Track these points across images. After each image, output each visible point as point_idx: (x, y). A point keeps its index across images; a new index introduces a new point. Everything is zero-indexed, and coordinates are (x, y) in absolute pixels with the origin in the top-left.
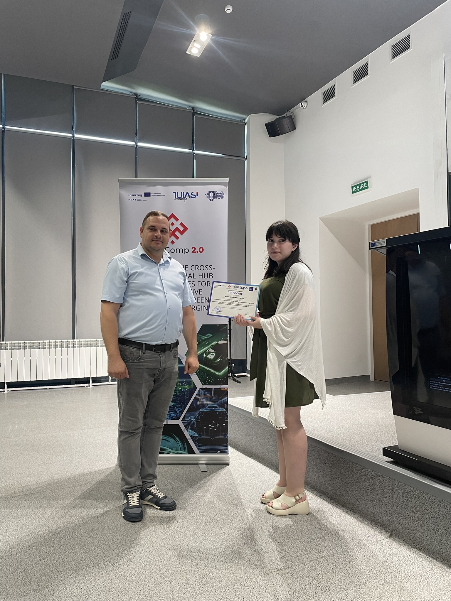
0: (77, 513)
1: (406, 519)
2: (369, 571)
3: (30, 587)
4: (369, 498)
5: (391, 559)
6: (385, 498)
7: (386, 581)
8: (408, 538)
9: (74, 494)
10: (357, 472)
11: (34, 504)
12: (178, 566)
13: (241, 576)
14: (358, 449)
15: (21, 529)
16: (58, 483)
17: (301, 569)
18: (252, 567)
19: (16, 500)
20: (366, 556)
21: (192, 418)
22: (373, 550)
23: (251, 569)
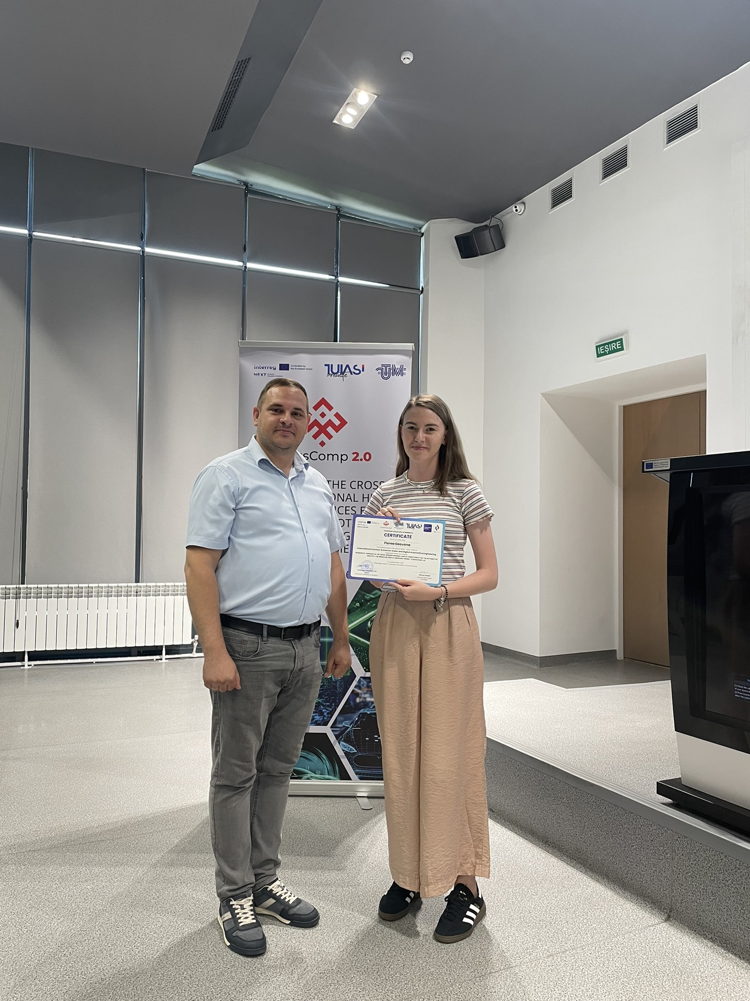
0: (177, 874)
1: (693, 893)
2: (639, 973)
3: (123, 991)
4: (634, 860)
5: (670, 954)
6: (659, 860)
7: (665, 988)
8: (695, 922)
9: (167, 843)
10: (615, 818)
11: (106, 858)
12: (347, 961)
13: (445, 978)
14: (616, 781)
15: (92, 899)
16: (138, 825)
17: (536, 968)
18: (459, 965)
19: (77, 851)
20: (631, 950)
21: (346, 724)
22: (642, 941)
23: (459, 968)
